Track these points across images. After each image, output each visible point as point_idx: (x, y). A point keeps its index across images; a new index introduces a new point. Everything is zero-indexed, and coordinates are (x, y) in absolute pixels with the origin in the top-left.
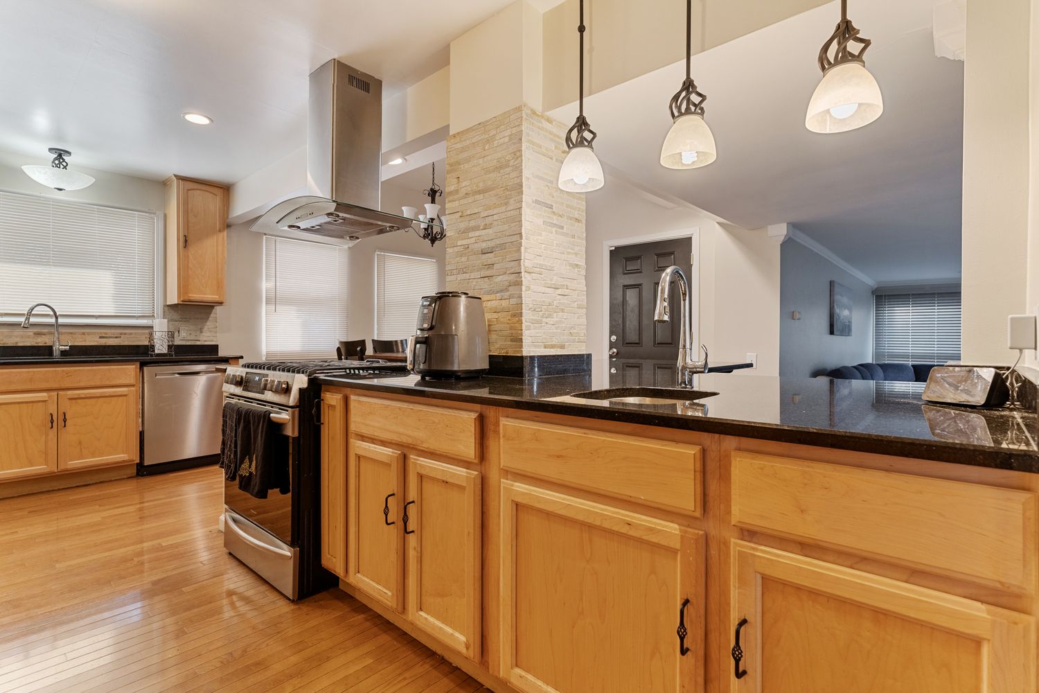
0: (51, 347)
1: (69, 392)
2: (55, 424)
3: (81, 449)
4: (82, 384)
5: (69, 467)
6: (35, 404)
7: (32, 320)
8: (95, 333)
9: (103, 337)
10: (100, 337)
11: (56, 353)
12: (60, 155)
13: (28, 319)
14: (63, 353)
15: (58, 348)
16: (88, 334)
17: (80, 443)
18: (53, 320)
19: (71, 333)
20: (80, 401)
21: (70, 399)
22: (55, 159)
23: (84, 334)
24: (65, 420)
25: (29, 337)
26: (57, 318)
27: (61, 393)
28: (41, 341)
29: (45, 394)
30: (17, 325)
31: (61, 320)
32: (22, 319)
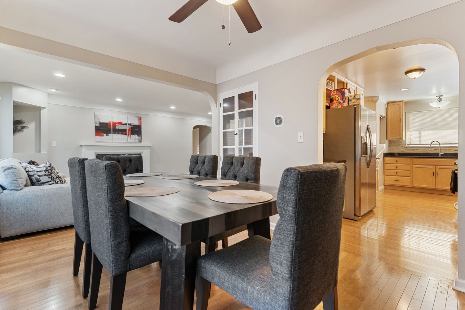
0: (438, 153)
1: (439, 166)
2: (434, 175)
3: (442, 184)
4: (443, 164)
5: (439, 188)
6: (429, 169)
7: (432, 145)
8: (453, 149)
9: (456, 150)
10: (455, 150)
11: (440, 155)
12: (439, 97)
13: (431, 145)
14: (442, 155)
15: (440, 154)
16: (451, 149)
17: (442, 181)
18: (439, 145)
19: (445, 149)
20: (442, 169)
21: (439, 168)
22: (438, 99)
23: (449, 149)
24: (437, 174)
25: (433, 150)
26: (440, 145)
27: (436, 166)
28: (436, 152)
29: (432, 166)
30: (428, 147)
31: (441, 145)
32: (429, 146)
